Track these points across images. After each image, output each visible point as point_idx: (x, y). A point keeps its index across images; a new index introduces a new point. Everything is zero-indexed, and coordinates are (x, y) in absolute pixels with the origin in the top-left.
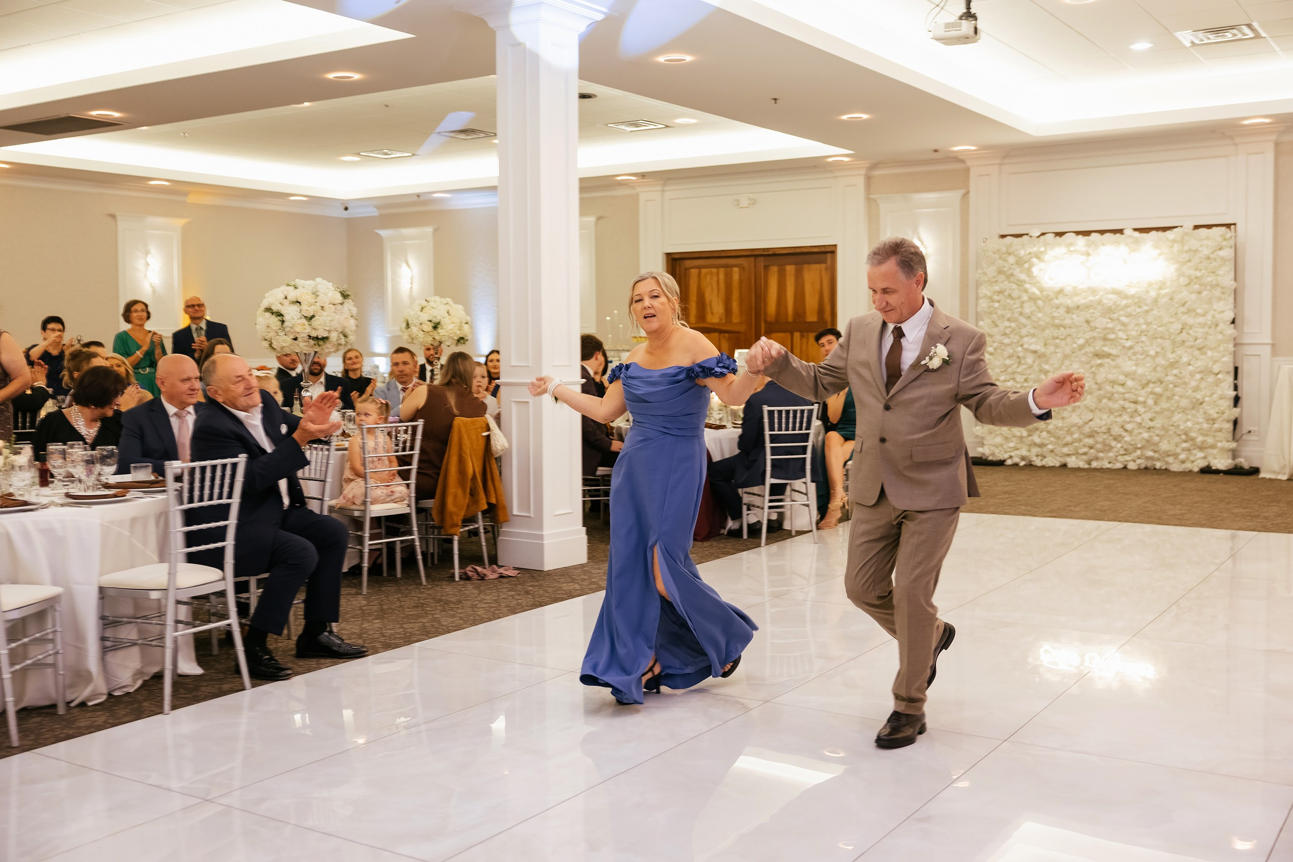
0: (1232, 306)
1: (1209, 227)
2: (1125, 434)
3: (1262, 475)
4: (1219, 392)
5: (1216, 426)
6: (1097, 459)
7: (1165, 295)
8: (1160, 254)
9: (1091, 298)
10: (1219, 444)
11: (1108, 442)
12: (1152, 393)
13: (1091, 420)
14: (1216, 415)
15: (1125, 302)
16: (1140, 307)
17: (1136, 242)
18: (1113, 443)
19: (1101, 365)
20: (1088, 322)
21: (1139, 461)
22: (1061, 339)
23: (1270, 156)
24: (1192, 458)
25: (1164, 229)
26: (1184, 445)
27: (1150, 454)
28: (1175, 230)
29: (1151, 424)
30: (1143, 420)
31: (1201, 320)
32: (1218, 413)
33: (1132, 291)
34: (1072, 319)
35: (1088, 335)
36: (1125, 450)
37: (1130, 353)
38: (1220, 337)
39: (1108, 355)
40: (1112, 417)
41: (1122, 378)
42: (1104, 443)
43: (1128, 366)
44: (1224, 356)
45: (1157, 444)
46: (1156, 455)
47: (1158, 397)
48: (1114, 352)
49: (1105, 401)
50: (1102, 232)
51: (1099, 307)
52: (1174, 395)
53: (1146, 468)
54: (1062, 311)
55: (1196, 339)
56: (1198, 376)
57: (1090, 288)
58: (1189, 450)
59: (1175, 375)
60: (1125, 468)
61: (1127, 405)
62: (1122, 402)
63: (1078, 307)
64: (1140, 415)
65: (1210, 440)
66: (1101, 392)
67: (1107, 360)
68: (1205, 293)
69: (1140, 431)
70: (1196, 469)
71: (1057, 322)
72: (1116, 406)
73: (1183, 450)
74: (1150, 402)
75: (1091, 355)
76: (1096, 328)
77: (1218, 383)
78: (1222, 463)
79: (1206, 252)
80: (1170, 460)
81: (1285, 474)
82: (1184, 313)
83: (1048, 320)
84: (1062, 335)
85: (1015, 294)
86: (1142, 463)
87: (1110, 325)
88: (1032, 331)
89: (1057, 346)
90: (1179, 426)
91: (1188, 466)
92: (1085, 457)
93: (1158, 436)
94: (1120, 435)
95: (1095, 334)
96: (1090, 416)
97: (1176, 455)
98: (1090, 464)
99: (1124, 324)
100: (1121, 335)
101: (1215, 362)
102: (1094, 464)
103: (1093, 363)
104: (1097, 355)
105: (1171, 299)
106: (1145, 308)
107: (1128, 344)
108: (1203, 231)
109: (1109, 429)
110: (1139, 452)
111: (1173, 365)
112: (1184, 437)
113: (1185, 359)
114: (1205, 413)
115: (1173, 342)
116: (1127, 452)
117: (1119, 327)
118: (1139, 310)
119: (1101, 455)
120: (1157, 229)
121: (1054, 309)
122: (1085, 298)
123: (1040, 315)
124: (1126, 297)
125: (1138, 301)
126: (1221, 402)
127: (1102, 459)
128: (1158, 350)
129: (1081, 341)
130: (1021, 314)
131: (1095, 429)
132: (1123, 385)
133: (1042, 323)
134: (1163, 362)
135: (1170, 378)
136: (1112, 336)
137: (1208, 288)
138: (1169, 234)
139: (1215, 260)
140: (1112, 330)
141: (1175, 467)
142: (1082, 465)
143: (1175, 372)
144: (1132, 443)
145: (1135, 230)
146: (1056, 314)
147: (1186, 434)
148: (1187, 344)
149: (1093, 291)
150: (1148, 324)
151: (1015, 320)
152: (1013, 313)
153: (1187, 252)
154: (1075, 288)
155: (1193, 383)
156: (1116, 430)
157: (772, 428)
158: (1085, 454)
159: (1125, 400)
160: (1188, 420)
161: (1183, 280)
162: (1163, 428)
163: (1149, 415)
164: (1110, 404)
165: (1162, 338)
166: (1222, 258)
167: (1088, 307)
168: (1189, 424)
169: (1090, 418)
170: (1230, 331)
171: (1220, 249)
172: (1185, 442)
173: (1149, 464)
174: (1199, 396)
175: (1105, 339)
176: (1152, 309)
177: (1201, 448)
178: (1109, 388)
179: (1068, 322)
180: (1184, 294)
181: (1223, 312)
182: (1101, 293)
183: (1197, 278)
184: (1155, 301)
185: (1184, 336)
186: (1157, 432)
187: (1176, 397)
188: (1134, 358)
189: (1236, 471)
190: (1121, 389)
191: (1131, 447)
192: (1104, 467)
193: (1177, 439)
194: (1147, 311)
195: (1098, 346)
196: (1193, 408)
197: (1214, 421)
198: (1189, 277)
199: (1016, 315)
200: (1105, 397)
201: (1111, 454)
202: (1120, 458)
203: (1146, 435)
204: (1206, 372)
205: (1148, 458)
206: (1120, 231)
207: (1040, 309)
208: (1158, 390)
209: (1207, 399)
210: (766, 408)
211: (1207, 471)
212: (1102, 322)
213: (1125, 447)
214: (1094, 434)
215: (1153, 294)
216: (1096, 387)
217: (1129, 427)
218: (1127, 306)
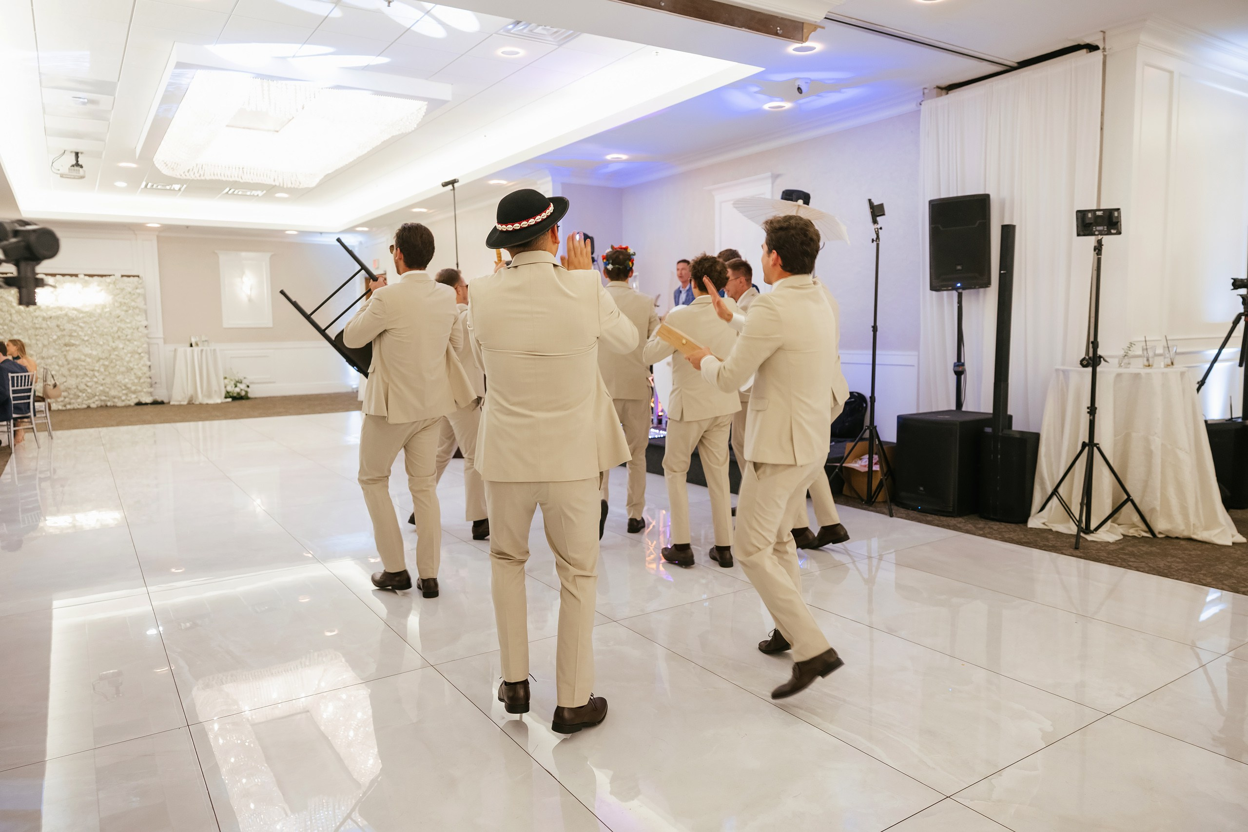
0: (144, 318)
1: (129, 276)
2: (87, 388)
3: (172, 403)
4: (142, 362)
5: (142, 380)
6: (70, 404)
7: (106, 312)
8: (101, 290)
9: (60, 312)
10: (145, 390)
11: (77, 393)
12: (104, 365)
13: (66, 382)
14: (141, 375)
15: (81, 315)
16: (91, 318)
17: (86, 282)
18: (80, 394)
19: (69, 350)
20: (58, 326)
21: (97, 403)
22: (40, 336)
23: (155, 243)
24: (129, 398)
25: (102, 276)
26: (124, 392)
27: (103, 398)
28: (111, 277)
29: (103, 382)
30: (98, 379)
31: (129, 325)
32: (142, 374)
33: (87, 309)
34: (48, 325)
35: (59, 334)
36: (88, 397)
37: (87, 343)
38: (140, 334)
39: (73, 345)
40: (79, 379)
41: (83, 357)
42: (75, 394)
43: (87, 350)
44: (143, 344)
45: (108, 393)
46: (108, 399)
47: (106, 367)
48: (77, 343)
49: (73, 371)
50: (63, 275)
51: (66, 318)
52: (116, 365)
53: (101, 406)
54: (40, 319)
55: (127, 336)
56: (129, 355)
57: (58, 307)
58: (126, 395)
59: (117, 355)
60: (89, 407)
61: (88, 372)
62: (84, 371)
63: (51, 317)
64: (96, 377)
65: (139, 388)
66: (71, 366)
67: (73, 348)
68: (130, 312)
69: (97, 386)
70: (132, 404)
71: (37, 326)
72: (81, 373)
73: (124, 394)
74: (102, 370)
75: (62, 345)
76: (64, 330)
77: (141, 358)
78: (149, 400)
79: (130, 290)
80: (116, 400)
81: (184, 401)
82: (118, 322)
83: (30, 324)
84: (41, 333)
85: (5, 309)
86: (99, 403)
87: (74, 328)
88: (20, 331)
89: (37, 340)
90: (121, 382)
91: (128, 403)
92: (61, 403)
93: (107, 387)
94: (84, 389)
95: (64, 333)
96: (64, 379)
97: (119, 398)
98: (65, 406)
99: (81, 327)
100: (80, 333)
101: (138, 348)
102: (69, 407)
103: (63, 349)
104: (66, 345)
105: (111, 314)
106: (95, 319)
107: (86, 338)
108: (125, 278)
109: (77, 387)
110: (97, 398)
111: (114, 349)
112: (124, 388)
113: (121, 346)
114: (135, 374)
115: (113, 338)
116: (89, 398)
117: (79, 329)
118: (91, 320)
119: (73, 401)
120: (98, 276)
121: (34, 318)
122: (55, 312)
123: (25, 322)
124: (82, 312)
125: (90, 314)
126: (143, 368)
127: (73, 403)
128: (105, 341)
129: (55, 337)
130: (11, 321)
131: (69, 387)
132: (84, 361)
133: (27, 327)
134: (109, 348)
135: (113, 356)
136: (75, 334)
137: (132, 308)
138: (108, 279)
139: (134, 294)
140: (75, 331)
141: (120, 404)
142: (60, 408)
143: (116, 353)
144: (93, 393)
145: (85, 275)
146: (36, 321)
147: (125, 386)
148: (122, 338)
149: (61, 309)
150: (96, 327)
151: (7, 325)
152: (4, 321)
153: (117, 289)
154: (47, 307)
155: (127, 359)
156: (82, 386)
157: (13, 386)
158: (62, 401)
159: (85, 369)
160: (125, 378)
161: (116, 304)
162: (112, 384)
163: (102, 377)
164: (77, 372)
165: (106, 335)
166: (139, 294)
167: (57, 318)
168: (127, 380)
169: (65, 381)
170: (145, 331)
171: (137, 289)
172: (123, 390)
173: (103, 404)
174: (131, 365)
175: (71, 336)
176: (99, 320)
177: (134, 392)
178: (75, 363)
179: (44, 326)
180: (118, 312)
181: (140, 321)
182: (66, 310)
183: (125, 303)
184: (100, 315)
185: (119, 333)
186: (107, 386)
187: (118, 367)
188: (89, 346)
189: (155, 403)
190: (83, 363)
191: (91, 395)
192: (76, 408)
193: (119, 389)
194: (95, 321)
195: (67, 340)
196: (128, 372)
197: (140, 378)
198: (121, 303)
199: (7, 321)
200: (73, 368)
201: (79, 400)
202: (84, 402)
203: (101, 388)
204: (133, 352)
205: (104, 401)
206: (76, 276)
207: (23, 318)
208: (107, 363)
209: (135, 367)
210: (10, 375)
211: (139, 404)
212: (69, 326)
213: (88, 395)
214: (68, 390)
215: (99, 311)
216: (66, 363)
217: (89, 384)
218: (83, 317)
